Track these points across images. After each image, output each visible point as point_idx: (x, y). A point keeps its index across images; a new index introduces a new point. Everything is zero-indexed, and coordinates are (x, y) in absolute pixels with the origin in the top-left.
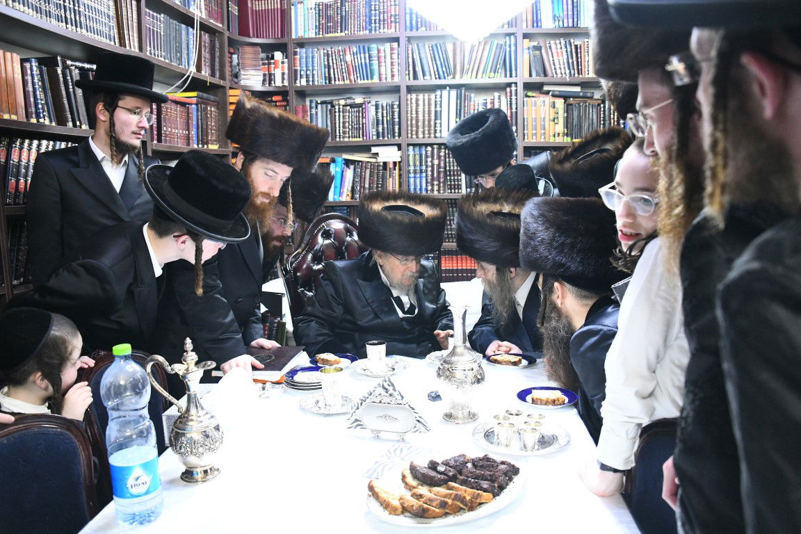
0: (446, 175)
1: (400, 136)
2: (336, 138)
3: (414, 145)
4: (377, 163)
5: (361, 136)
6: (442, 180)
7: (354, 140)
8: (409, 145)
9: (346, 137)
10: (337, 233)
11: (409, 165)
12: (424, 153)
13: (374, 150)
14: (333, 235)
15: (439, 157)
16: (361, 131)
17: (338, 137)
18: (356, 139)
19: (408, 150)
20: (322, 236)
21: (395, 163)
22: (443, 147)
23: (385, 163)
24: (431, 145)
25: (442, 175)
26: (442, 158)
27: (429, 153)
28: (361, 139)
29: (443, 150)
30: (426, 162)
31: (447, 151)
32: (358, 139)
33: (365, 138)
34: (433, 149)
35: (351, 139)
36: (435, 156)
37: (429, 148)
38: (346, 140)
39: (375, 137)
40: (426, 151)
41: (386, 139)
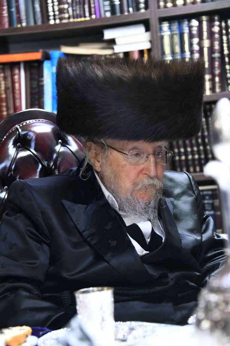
0: (223, 64)
1: (146, 8)
2: (49, 20)
3: (170, 19)
4: (114, 54)
5: (87, 14)
6: (217, 72)
7: (76, 20)
8: (162, 20)
9: (65, 18)
10: (40, 137)
11: (163, 53)
12: (186, 30)
13: (108, 34)
14: (33, 144)
15: (211, 35)
16: (86, 7)
17: (51, 18)
18: (79, 20)
19: (161, 29)
20: (15, 144)
21: (141, 52)
22: (216, 18)
23: (127, 54)
24: (197, 16)
25: (217, 64)
26: (217, 36)
27: (195, 31)
28: (88, 19)
29: (217, 23)
30: (191, 45)
31: (223, 24)
32: (83, 19)
33: (94, 17)
34: (201, 22)
35: (72, 20)
36: (205, 34)
37: (195, 23)
38: (64, 21)
39: (108, 14)
40: (190, 27)
41: (126, 13)
